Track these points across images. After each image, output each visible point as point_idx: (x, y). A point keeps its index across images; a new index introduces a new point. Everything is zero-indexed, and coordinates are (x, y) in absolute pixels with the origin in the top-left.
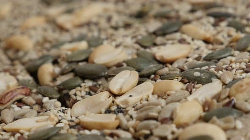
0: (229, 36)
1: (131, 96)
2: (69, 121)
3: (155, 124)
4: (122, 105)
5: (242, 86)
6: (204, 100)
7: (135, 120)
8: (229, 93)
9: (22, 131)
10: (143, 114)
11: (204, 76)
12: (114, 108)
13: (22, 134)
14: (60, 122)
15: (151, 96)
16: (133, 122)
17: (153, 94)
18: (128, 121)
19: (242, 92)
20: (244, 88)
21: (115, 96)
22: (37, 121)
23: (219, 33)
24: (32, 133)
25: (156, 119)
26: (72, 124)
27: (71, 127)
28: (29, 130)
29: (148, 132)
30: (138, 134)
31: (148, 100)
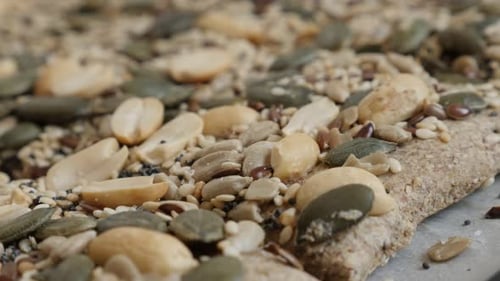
0: (291, 29)
1: (163, 142)
2: (53, 199)
3: (241, 182)
4: (151, 161)
5: (380, 99)
6: (316, 132)
7: (192, 181)
8: (359, 115)
10: (208, 168)
11: (293, 95)
14: (37, 202)
15: (202, 138)
16: (188, 187)
17: (205, 133)
18: (179, 185)
19: (382, 109)
20: (385, 102)
23: (269, 26)
25: (239, 172)
26: (64, 203)
27: (66, 209)
29: (228, 197)
31: (198, 145)
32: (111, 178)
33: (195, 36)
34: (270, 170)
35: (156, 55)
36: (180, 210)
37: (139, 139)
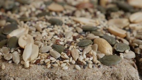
32: (120, 28)
36: (122, 42)
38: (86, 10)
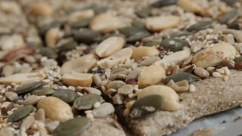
0: (219, 10)
1: (111, 59)
2: (54, 78)
3: (121, 84)
4: (102, 67)
5: (203, 55)
6: (169, 65)
8: (191, 61)
9: (13, 84)
10: (115, 75)
11: (177, 45)
12: (95, 69)
13: (13, 87)
14: (46, 78)
15: (128, 60)
16: (105, 82)
17: (131, 58)
18: (102, 80)
19: (202, 60)
20: (204, 56)
21: (100, 58)
22: (29, 77)
24: (21, 86)
25: (123, 80)
26: (56, 80)
27: (55, 83)
28: (20, 84)
29: (114, 90)
30: (107, 92)
31: (124, 63)
32: (84, 72)
33: (172, 8)
34: (136, 80)
35: (151, 15)
36: (88, 92)
37: (104, 56)
38: (23, 60)
